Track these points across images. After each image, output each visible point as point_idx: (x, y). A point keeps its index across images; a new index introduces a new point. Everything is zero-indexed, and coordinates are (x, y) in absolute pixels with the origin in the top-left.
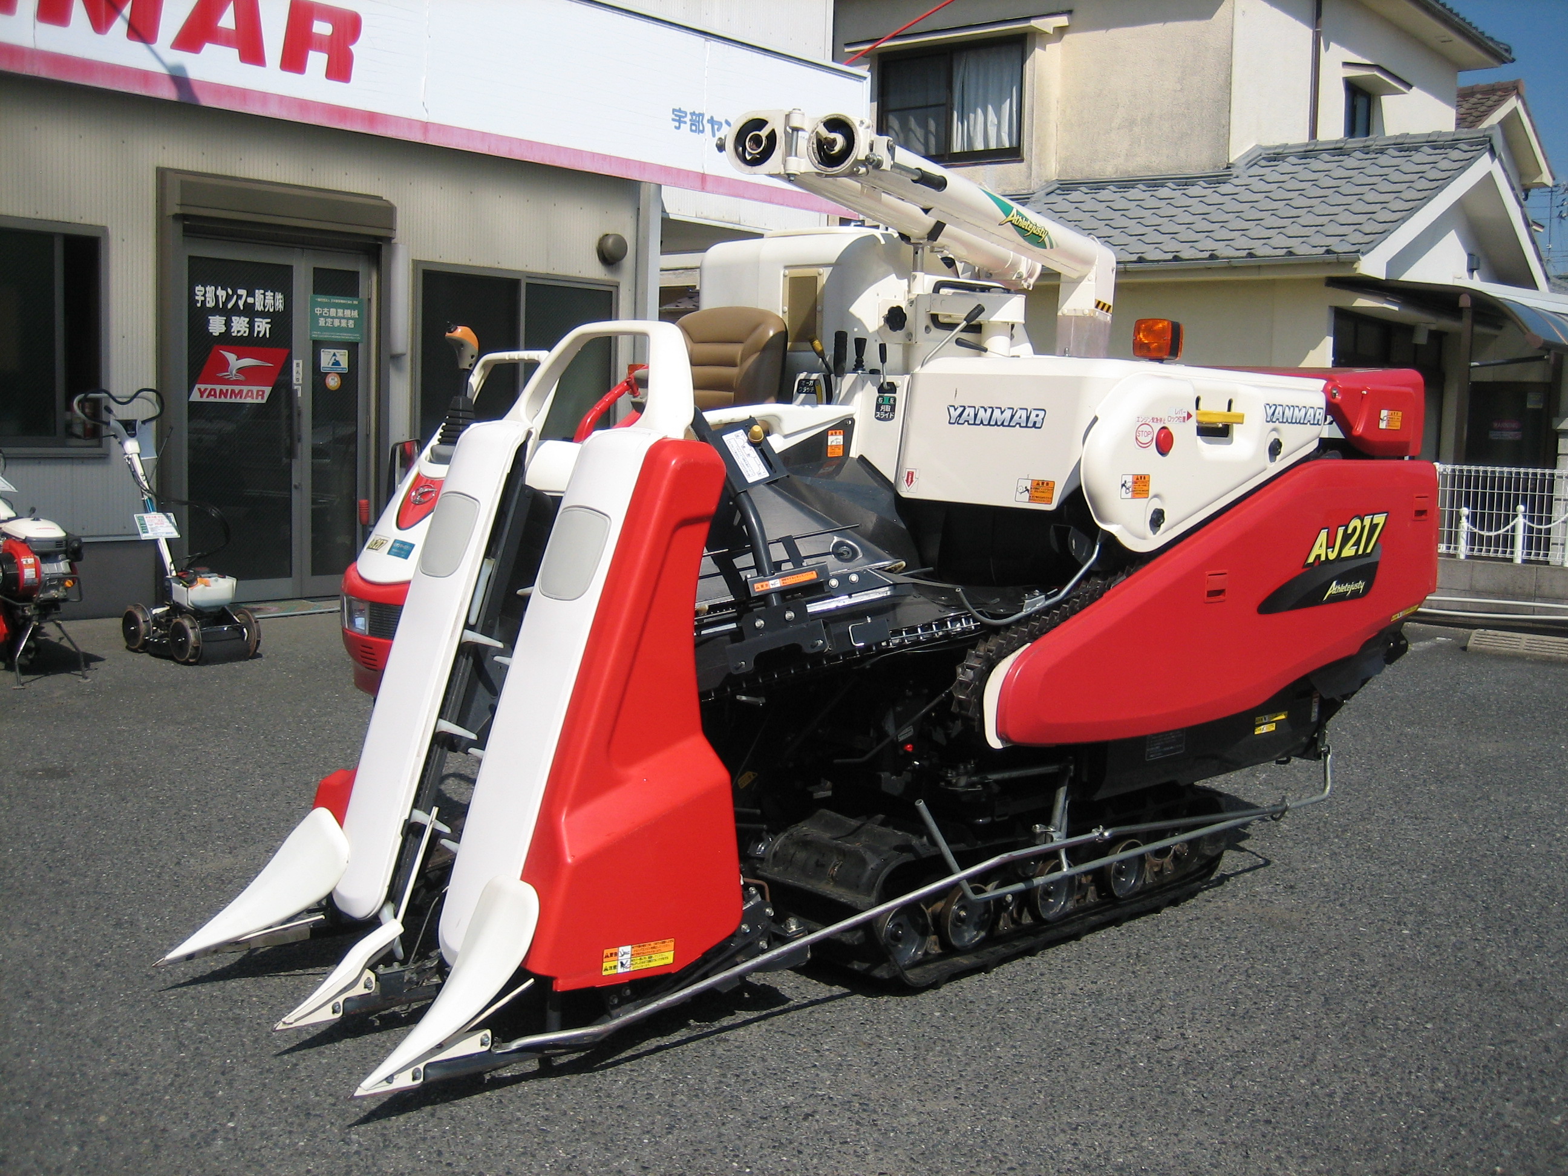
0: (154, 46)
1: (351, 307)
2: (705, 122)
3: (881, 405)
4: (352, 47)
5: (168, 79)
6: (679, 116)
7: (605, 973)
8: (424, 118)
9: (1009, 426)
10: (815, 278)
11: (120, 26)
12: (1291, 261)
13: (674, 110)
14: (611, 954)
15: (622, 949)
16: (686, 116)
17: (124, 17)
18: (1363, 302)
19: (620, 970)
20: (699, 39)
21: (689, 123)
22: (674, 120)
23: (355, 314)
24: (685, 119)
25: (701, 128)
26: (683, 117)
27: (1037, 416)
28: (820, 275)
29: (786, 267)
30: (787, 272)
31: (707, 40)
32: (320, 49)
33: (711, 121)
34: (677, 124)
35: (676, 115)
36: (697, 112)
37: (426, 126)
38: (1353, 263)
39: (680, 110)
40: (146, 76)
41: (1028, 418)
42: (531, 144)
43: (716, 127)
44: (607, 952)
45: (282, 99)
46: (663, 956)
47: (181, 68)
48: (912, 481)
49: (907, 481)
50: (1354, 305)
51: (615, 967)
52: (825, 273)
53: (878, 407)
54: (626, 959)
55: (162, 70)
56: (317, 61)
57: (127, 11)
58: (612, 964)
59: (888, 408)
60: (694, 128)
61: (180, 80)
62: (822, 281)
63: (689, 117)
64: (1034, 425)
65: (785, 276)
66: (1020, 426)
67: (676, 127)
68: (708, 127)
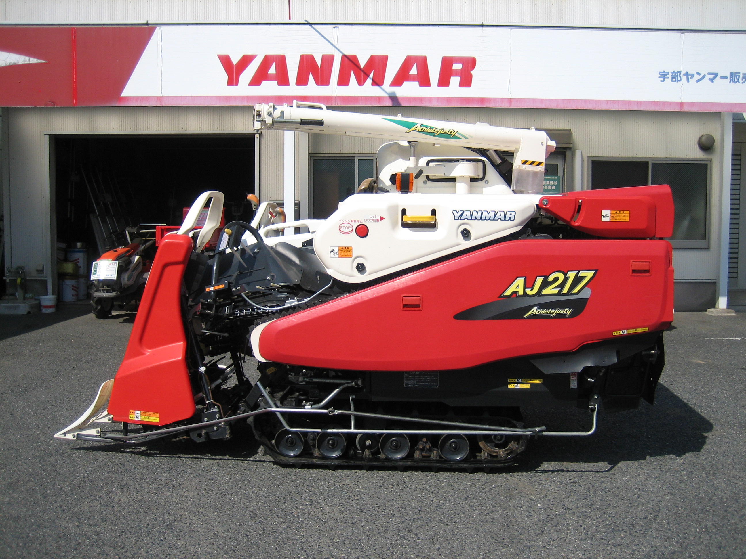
0: (382, 87)
1: (554, 180)
2: (682, 75)
4: (471, 72)
5: (388, 98)
6: (663, 75)
7: (130, 418)
8: (509, 97)
11: (369, 81)
13: (660, 73)
14: (132, 412)
15: (137, 412)
16: (668, 74)
17: (371, 78)
19: (136, 419)
20: (678, 34)
21: (670, 78)
22: (659, 77)
23: (556, 183)
24: (668, 76)
25: (679, 79)
26: (666, 75)
31: (682, 33)
32: (457, 75)
33: (687, 74)
34: (662, 79)
35: (661, 75)
36: (676, 71)
37: (510, 100)
39: (664, 72)
40: (379, 99)
42: (569, 101)
43: (690, 77)
44: (130, 411)
45: (438, 99)
46: (154, 419)
47: (394, 93)
51: (134, 417)
54: (139, 415)
55: (386, 95)
56: (455, 80)
57: (371, 75)
58: (133, 416)
60: (674, 79)
61: (394, 98)
63: (670, 74)
67: (661, 81)
68: (684, 78)
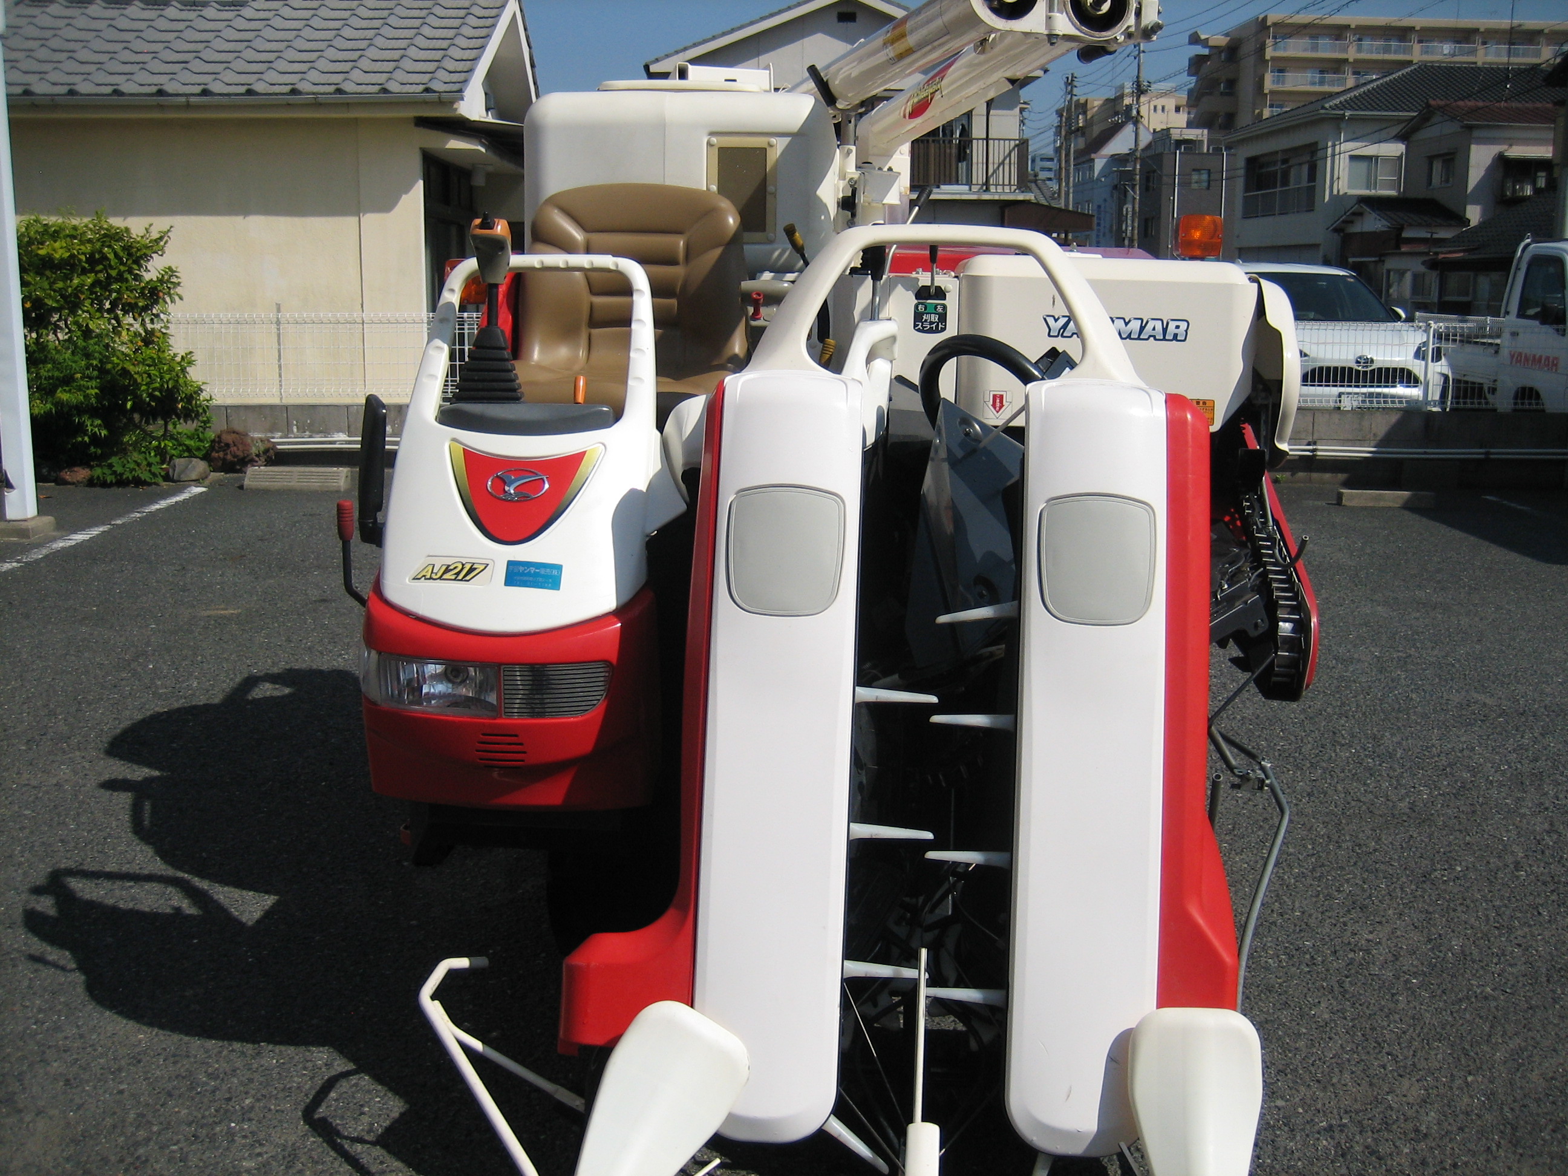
3: (923, 314)
9: (1139, 338)
10: (763, 151)
12: (384, 99)
18: (456, 144)
27: (1178, 327)
28: (771, 146)
29: (712, 134)
30: (714, 140)
38: (452, 103)
41: (1165, 330)
48: (1002, 406)
49: (994, 405)
50: (447, 147)
52: (780, 145)
53: (918, 317)
59: (934, 318)
62: (774, 155)
64: (1175, 337)
65: (709, 144)
66: (1155, 339)
